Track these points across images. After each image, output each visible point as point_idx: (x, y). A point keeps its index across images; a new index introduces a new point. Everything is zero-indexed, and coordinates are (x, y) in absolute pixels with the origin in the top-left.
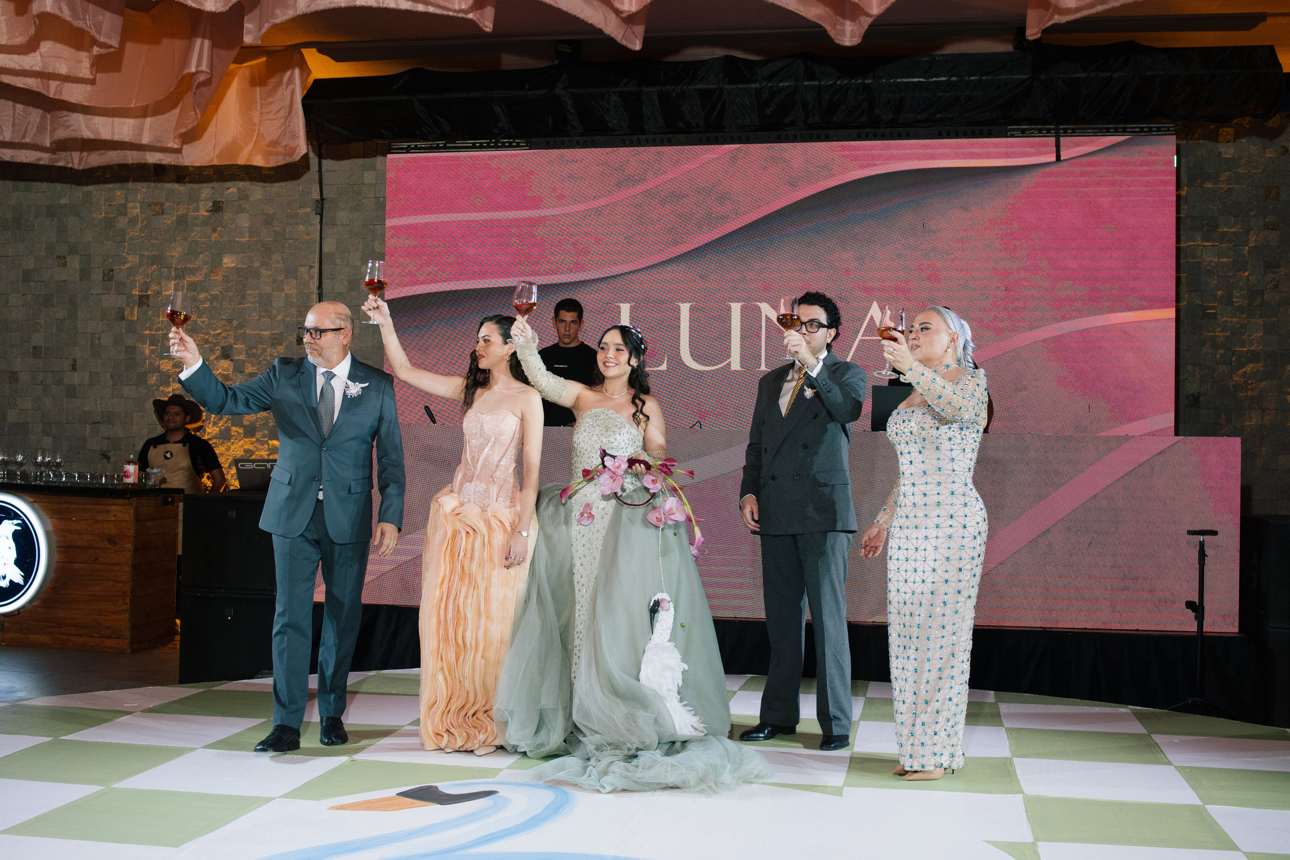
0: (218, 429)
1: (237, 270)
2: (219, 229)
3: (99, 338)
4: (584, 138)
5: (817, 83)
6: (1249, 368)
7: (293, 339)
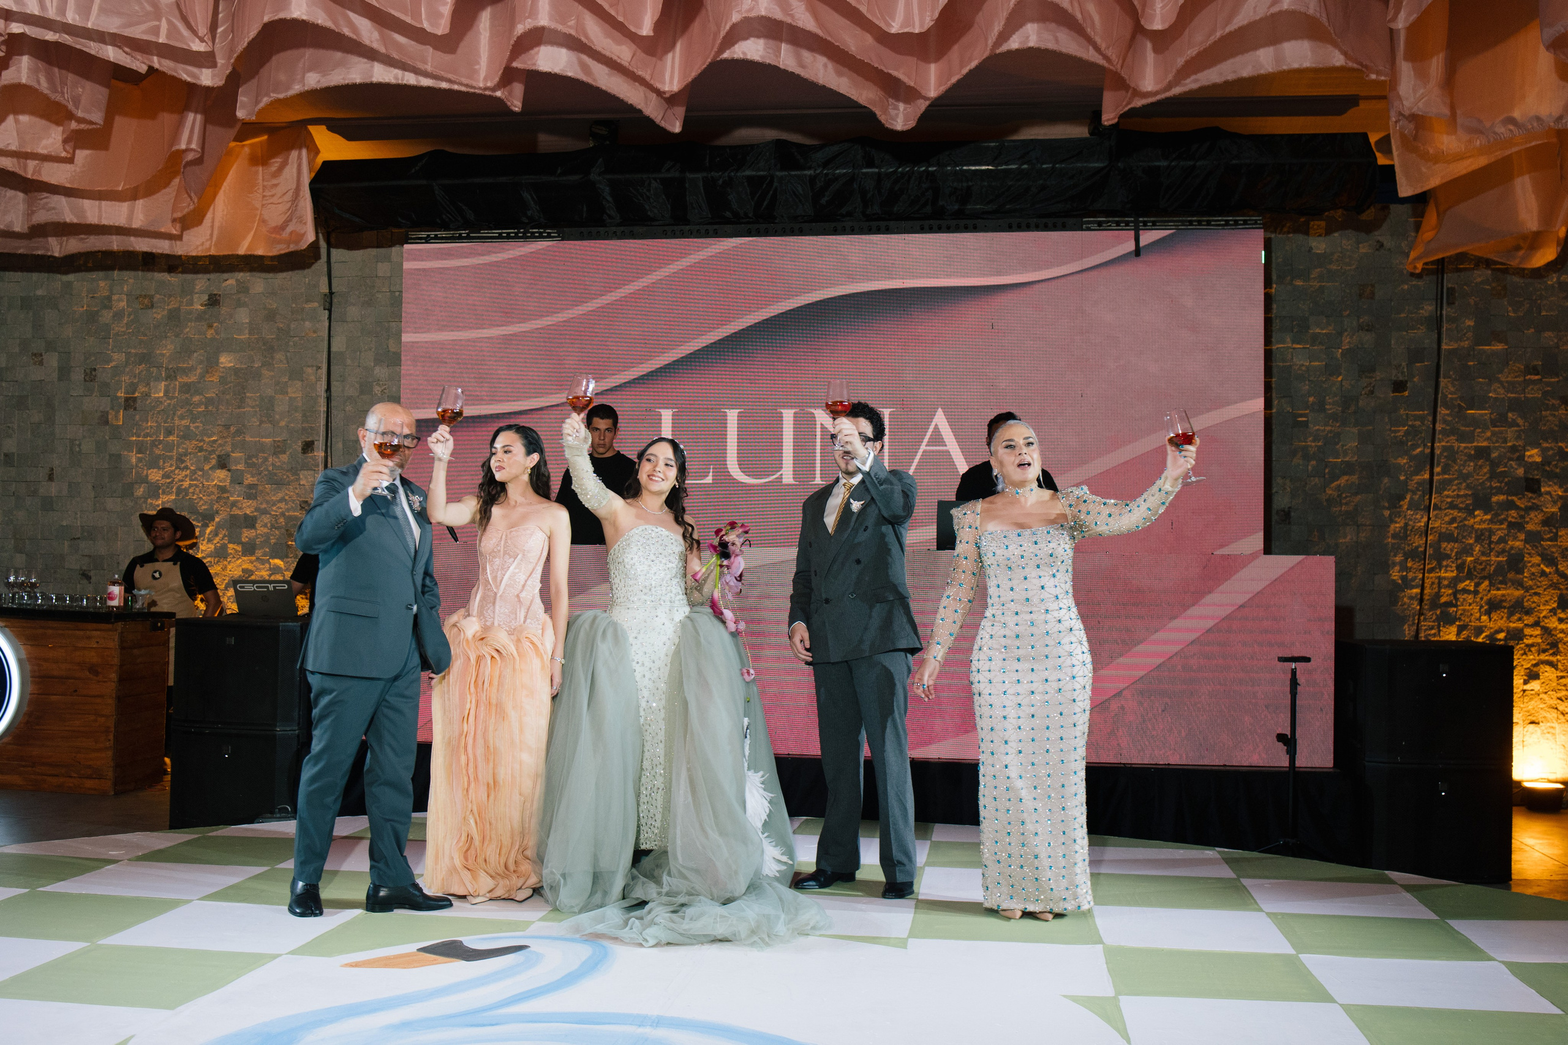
0: (213, 547)
1: (236, 371)
2: (215, 325)
3: (79, 445)
4: (622, 228)
5: (877, 170)
6: (1343, 481)
7: (298, 446)
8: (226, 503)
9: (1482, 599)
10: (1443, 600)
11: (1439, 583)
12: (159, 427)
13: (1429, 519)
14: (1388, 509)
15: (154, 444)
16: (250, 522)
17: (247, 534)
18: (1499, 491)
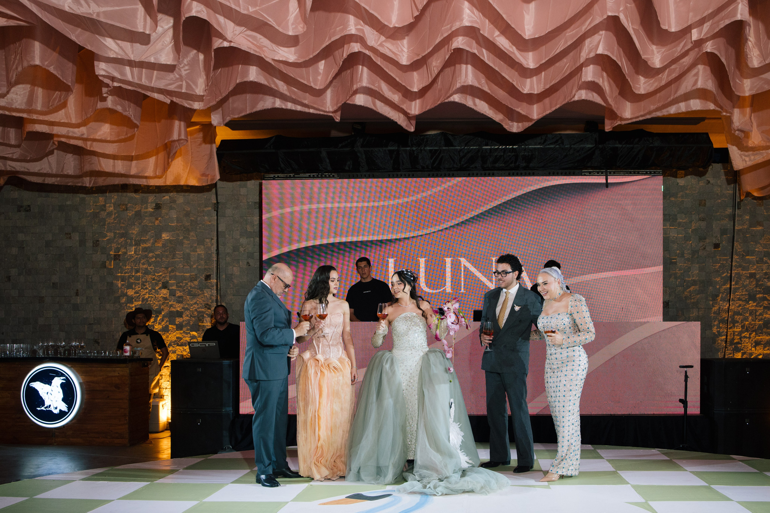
0: (161, 327)
1: (170, 241)
2: (159, 218)
3: (91, 278)
4: (368, 173)
5: (490, 147)
6: (692, 289)
7: (203, 277)
8: (167, 305)
9: (752, 340)
10: (735, 341)
11: (734, 334)
12: (132, 268)
13: (730, 305)
14: (711, 301)
15: (129, 277)
16: (180, 314)
17: (178, 320)
18: (760, 292)
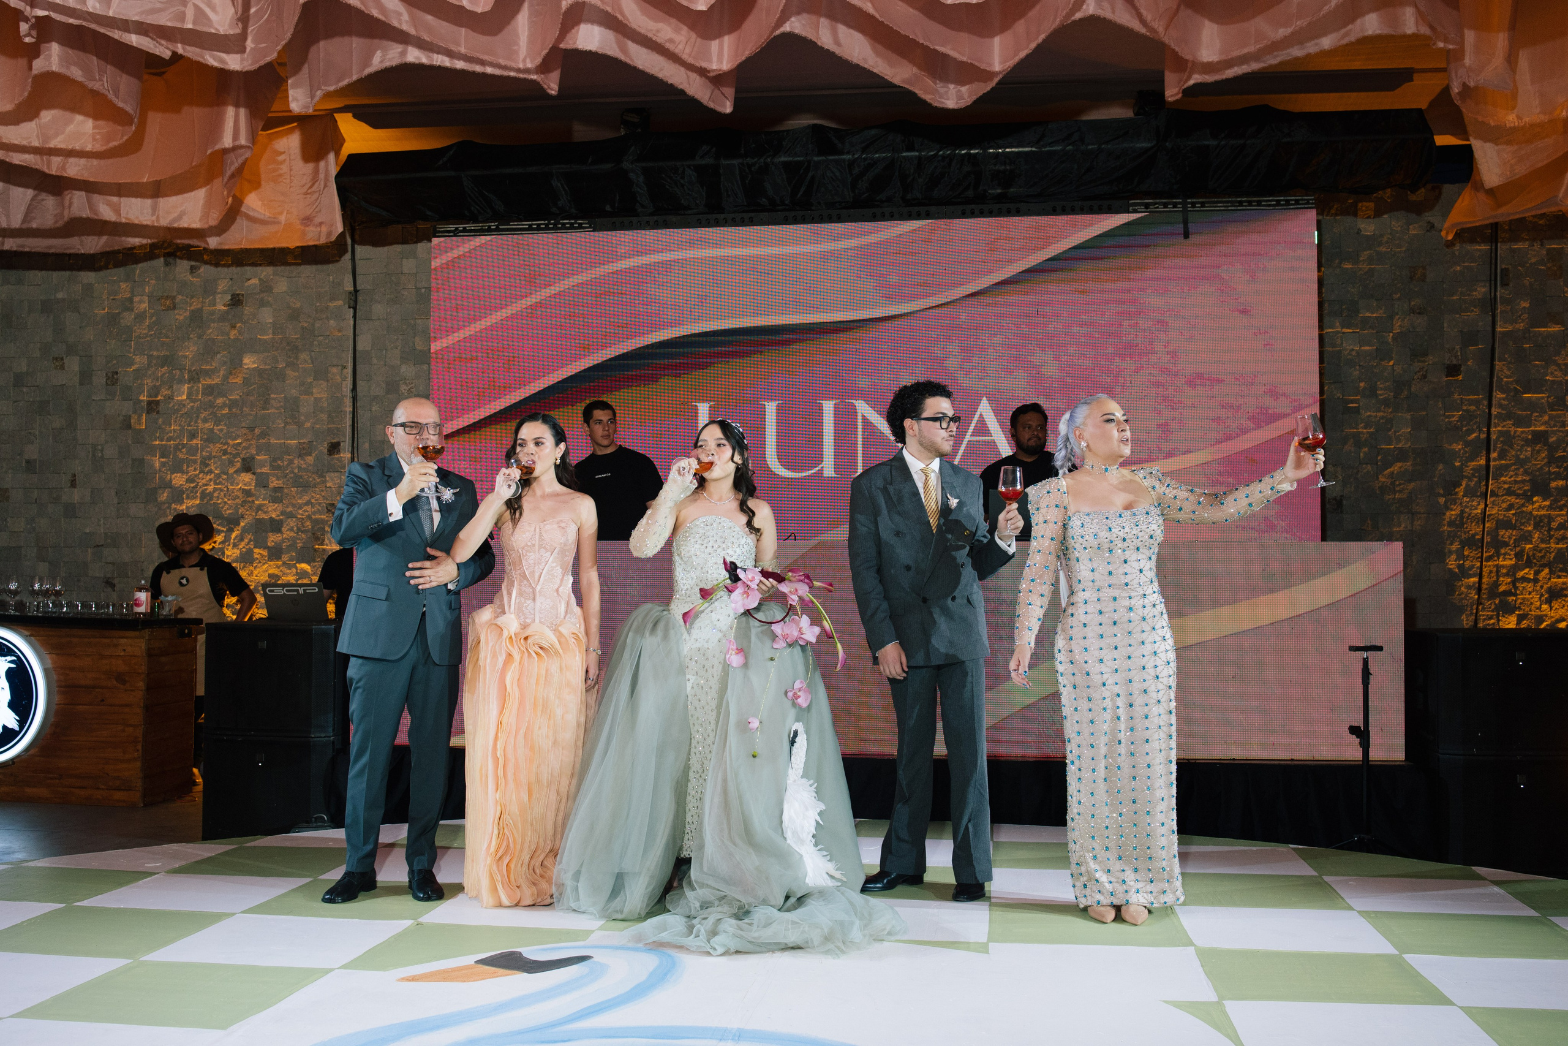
0: (238, 552)
1: (259, 372)
2: (239, 325)
3: (102, 450)
4: (655, 218)
5: (917, 154)
6: (1396, 468)
7: (324, 448)
8: (251, 507)
9: (1542, 587)
10: (1502, 588)
11: (1498, 572)
12: (182, 430)
13: (1486, 505)
14: (1442, 496)
15: (177, 448)
16: (276, 526)
17: (273, 539)
18: (1558, 476)
